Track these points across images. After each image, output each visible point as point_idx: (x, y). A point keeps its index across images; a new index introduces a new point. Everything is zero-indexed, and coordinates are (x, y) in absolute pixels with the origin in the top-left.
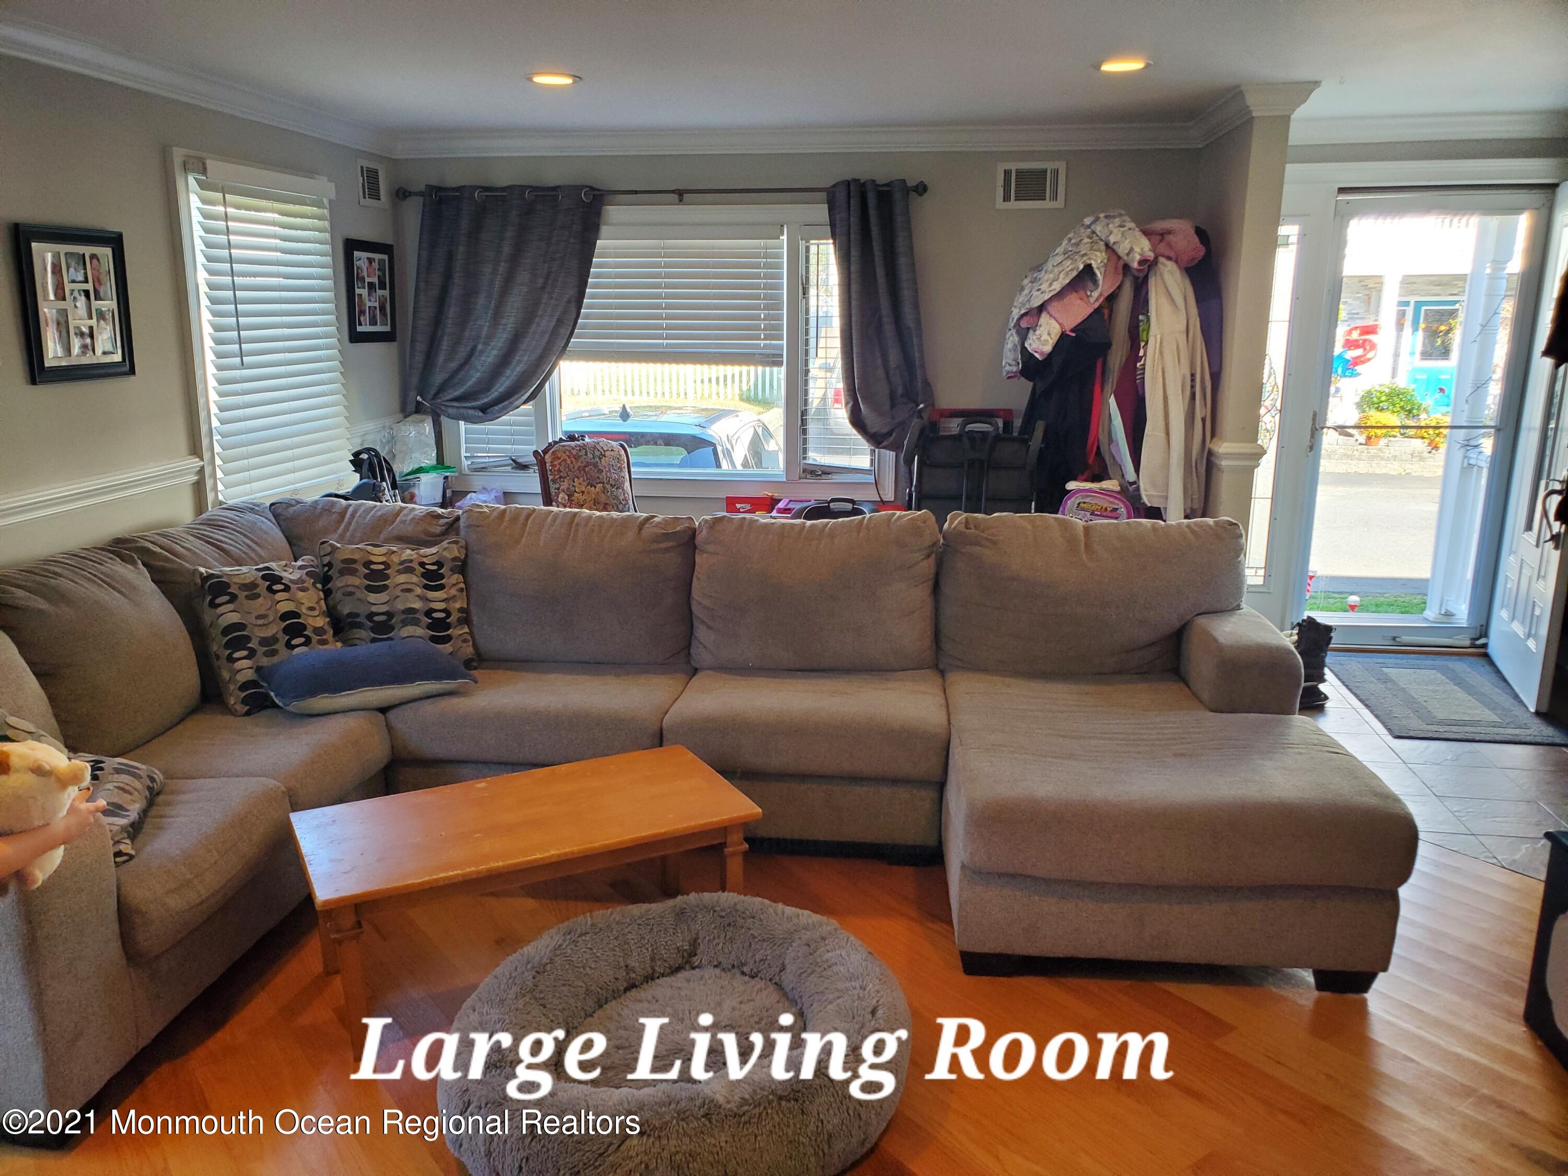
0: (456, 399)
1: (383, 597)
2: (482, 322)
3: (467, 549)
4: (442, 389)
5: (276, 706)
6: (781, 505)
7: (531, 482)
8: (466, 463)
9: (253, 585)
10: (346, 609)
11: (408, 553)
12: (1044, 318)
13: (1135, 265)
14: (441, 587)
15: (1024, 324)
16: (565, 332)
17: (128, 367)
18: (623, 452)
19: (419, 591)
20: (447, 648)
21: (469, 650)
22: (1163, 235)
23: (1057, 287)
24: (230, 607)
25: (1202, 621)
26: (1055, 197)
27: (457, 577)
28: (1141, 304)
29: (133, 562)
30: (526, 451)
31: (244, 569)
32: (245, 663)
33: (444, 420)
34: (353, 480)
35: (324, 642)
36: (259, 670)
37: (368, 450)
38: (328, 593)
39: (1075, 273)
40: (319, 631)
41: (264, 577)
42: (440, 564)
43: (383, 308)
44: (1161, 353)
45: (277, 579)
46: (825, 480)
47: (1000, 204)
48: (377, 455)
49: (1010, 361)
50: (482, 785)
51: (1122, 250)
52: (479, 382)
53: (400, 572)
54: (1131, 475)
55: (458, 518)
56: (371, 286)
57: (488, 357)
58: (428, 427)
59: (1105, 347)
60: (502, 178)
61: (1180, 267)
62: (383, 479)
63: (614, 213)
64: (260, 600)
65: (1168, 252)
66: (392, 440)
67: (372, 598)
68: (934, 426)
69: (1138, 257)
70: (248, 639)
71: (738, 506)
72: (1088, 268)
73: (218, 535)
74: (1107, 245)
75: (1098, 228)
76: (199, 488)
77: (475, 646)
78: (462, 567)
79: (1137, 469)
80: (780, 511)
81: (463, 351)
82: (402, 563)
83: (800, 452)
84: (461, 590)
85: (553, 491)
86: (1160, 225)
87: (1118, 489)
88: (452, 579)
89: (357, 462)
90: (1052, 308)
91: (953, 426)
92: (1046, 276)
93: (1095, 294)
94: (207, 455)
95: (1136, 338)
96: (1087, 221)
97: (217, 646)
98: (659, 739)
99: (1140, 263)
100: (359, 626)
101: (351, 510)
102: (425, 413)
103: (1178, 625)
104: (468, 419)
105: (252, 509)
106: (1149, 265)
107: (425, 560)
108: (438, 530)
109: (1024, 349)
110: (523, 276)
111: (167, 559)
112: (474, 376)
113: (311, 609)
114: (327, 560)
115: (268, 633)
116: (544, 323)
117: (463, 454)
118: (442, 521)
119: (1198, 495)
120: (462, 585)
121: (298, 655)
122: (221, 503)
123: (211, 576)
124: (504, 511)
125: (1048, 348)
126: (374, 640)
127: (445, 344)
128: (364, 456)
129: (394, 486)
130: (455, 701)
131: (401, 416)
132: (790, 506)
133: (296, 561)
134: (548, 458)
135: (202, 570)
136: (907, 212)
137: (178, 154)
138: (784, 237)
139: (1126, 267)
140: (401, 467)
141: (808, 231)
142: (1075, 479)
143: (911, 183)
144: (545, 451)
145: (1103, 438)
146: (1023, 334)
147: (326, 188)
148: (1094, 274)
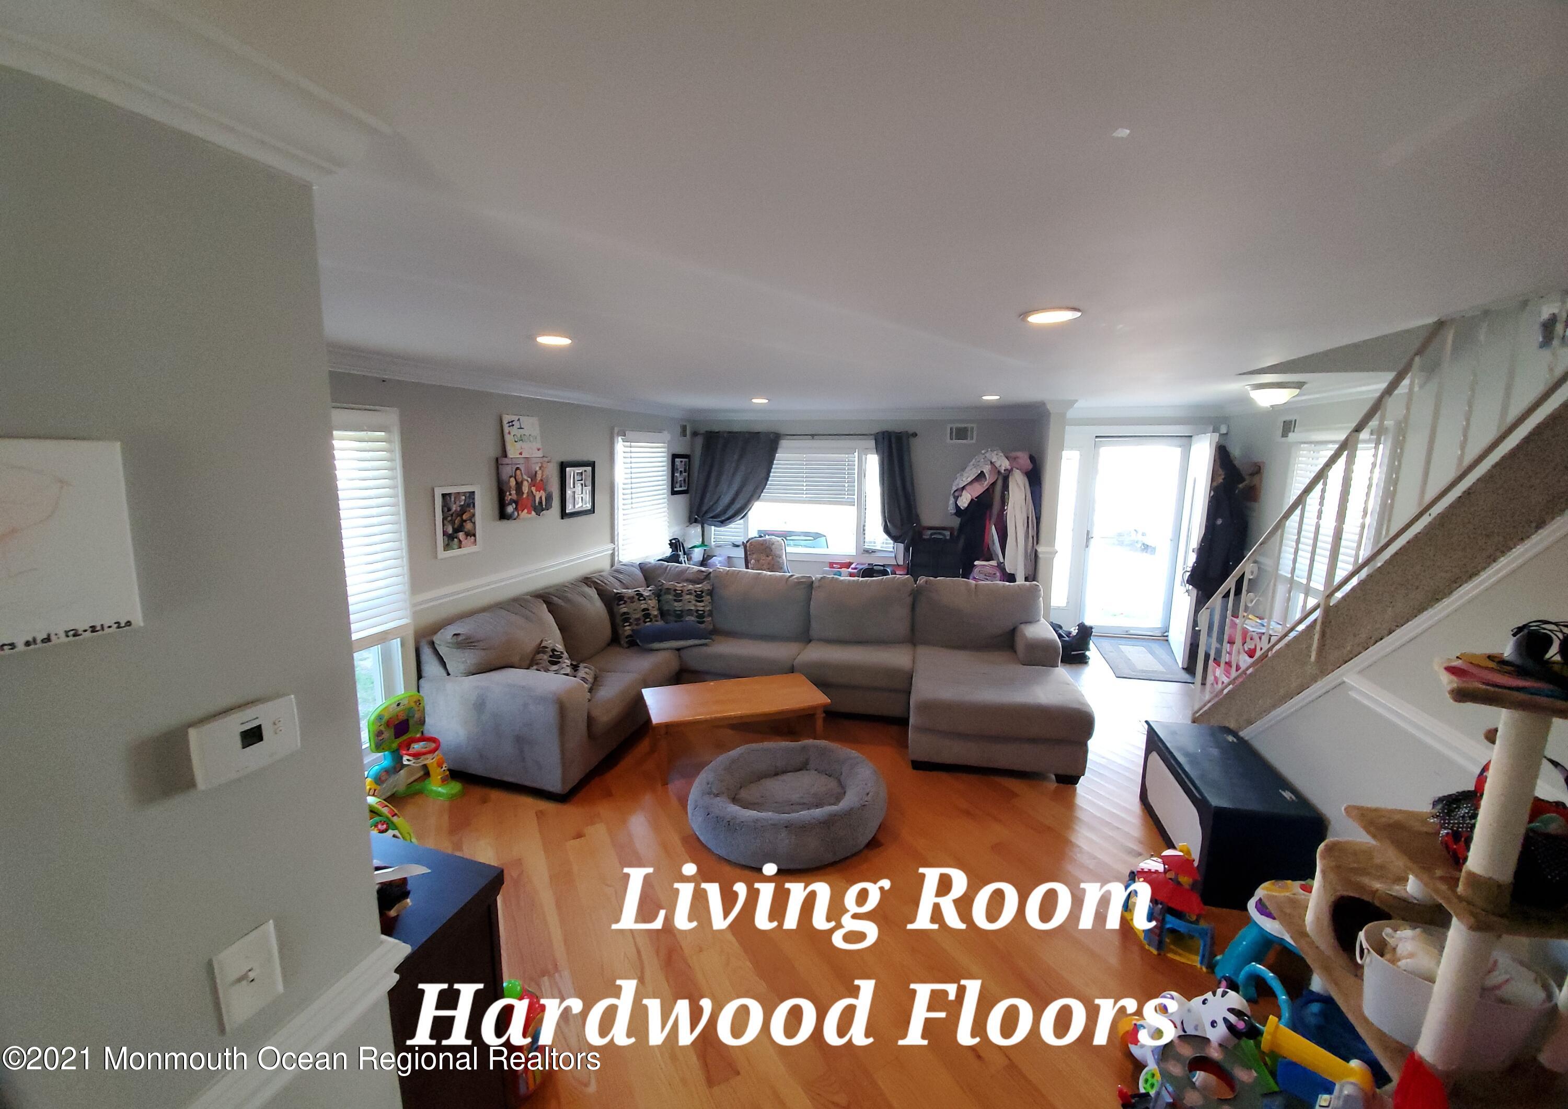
0: (712, 517)
1: (680, 604)
2: (723, 485)
3: (713, 585)
4: (706, 512)
5: (638, 645)
6: (853, 566)
7: (740, 553)
8: (713, 543)
9: (633, 597)
10: (666, 608)
11: (691, 587)
12: (964, 492)
13: (1003, 471)
14: (702, 601)
15: (956, 494)
16: (759, 491)
17: (593, 510)
18: (783, 542)
19: (694, 602)
20: (703, 626)
21: (711, 627)
22: (1015, 458)
23: (970, 480)
24: (624, 605)
25: (1023, 626)
26: (972, 438)
27: (709, 597)
28: (1006, 487)
29: (591, 587)
30: (740, 539)
31: (630, 591)
32: (628, 628)
33: (705, 525)
34: (668, 552)
35: (657, 621)
36: (633, 630)
37: (674, 539)
38: (659, 601)
39: (977, 475)
40: (656, 616)
41: (637, 594)
42: (702, 592)
43: (685, 480)
44: (1014, 508)
45: (641, 595)
46: (873, 555)
47: (948, 440)
48: (679, 541)
49: (952, 509)
50: (712, 684)
51: (997, 465)
52: (720, 511)
53: (687, 594)
54: (1002, 560)
55: (710, 573)
56: (681, 472)
57: (726, 500)
58: (699, 529)
59: (990, 506)
60: (736, 429)
61: (1022, 472)
62: (680, 551)
63: (784, 443)
64: (635, 603)
65: (1017, 466)
66: (684, 535)
67: (676, 604)
68: (920, 534)
69: (1003, 468)
70: (629, 618)
71: (834, 566)
72: (982, 472)
73: (621, 576)
74: (991, 462)
75: (987, 455)
76: (613, 555)
77: (714, 626)
78: (711, 593)
79: (1004, 558)
80: (852, 569)
81: (716, 497)
82: (688, 591)
83: (862, 543)
84: (710, 603)
85: (749, 558)
86: (1014, 454)
87: (996, 565)
88: (707, 598)
89: (671, 544)
90: (967, 488)
91: (927, 534)
92: (965, 475)
93: (986, 483)
94: (616, 543)
95: (1004, 501)
96: (983, 452)
97: (618, 620)
98: (792, 670)
99: (1005, 470)
100: (670, 615)
101: (669, 567)
102: (698, 523)
103: (1012, 628)
104: (715, 526)
105: (632, 565)
106: (1009, 472)
107: (697, 590)
108: (703, 577)
109: (956, 504)
110: (743, 468)
111: (602, 586)
112: (719, 509)
113: (653, 607)
114: (660, 588)
115: (637, 616)
116: (749, 488)
117: (713, 540)
118: (705, 574)
119: (1031, 568)
120: (710, 601)
121: (648, 626)
122: (620, 562)
123: (618, 593)
124: (729, 571)
125: (966, 505)
126: (676, 622)
127: (708, 495)
128: (674, 541)
129: (685, 553)
130: (705, 648)
131: (688, 524)
132: (857, 567)
133: (648, 587)
134: (748, 544)
135: (615, 590)
136: (908, 444)
137: (616, 430)
138: (856, 454)
139: (999, 472)
140: (688, 545)
141: (866, 451)
142: (978, 560)
143: (911, 432)
144: (747, 542)
145: (990, 543)
146: (956, 498)
147: (666, 436)
148: (985, 475)
